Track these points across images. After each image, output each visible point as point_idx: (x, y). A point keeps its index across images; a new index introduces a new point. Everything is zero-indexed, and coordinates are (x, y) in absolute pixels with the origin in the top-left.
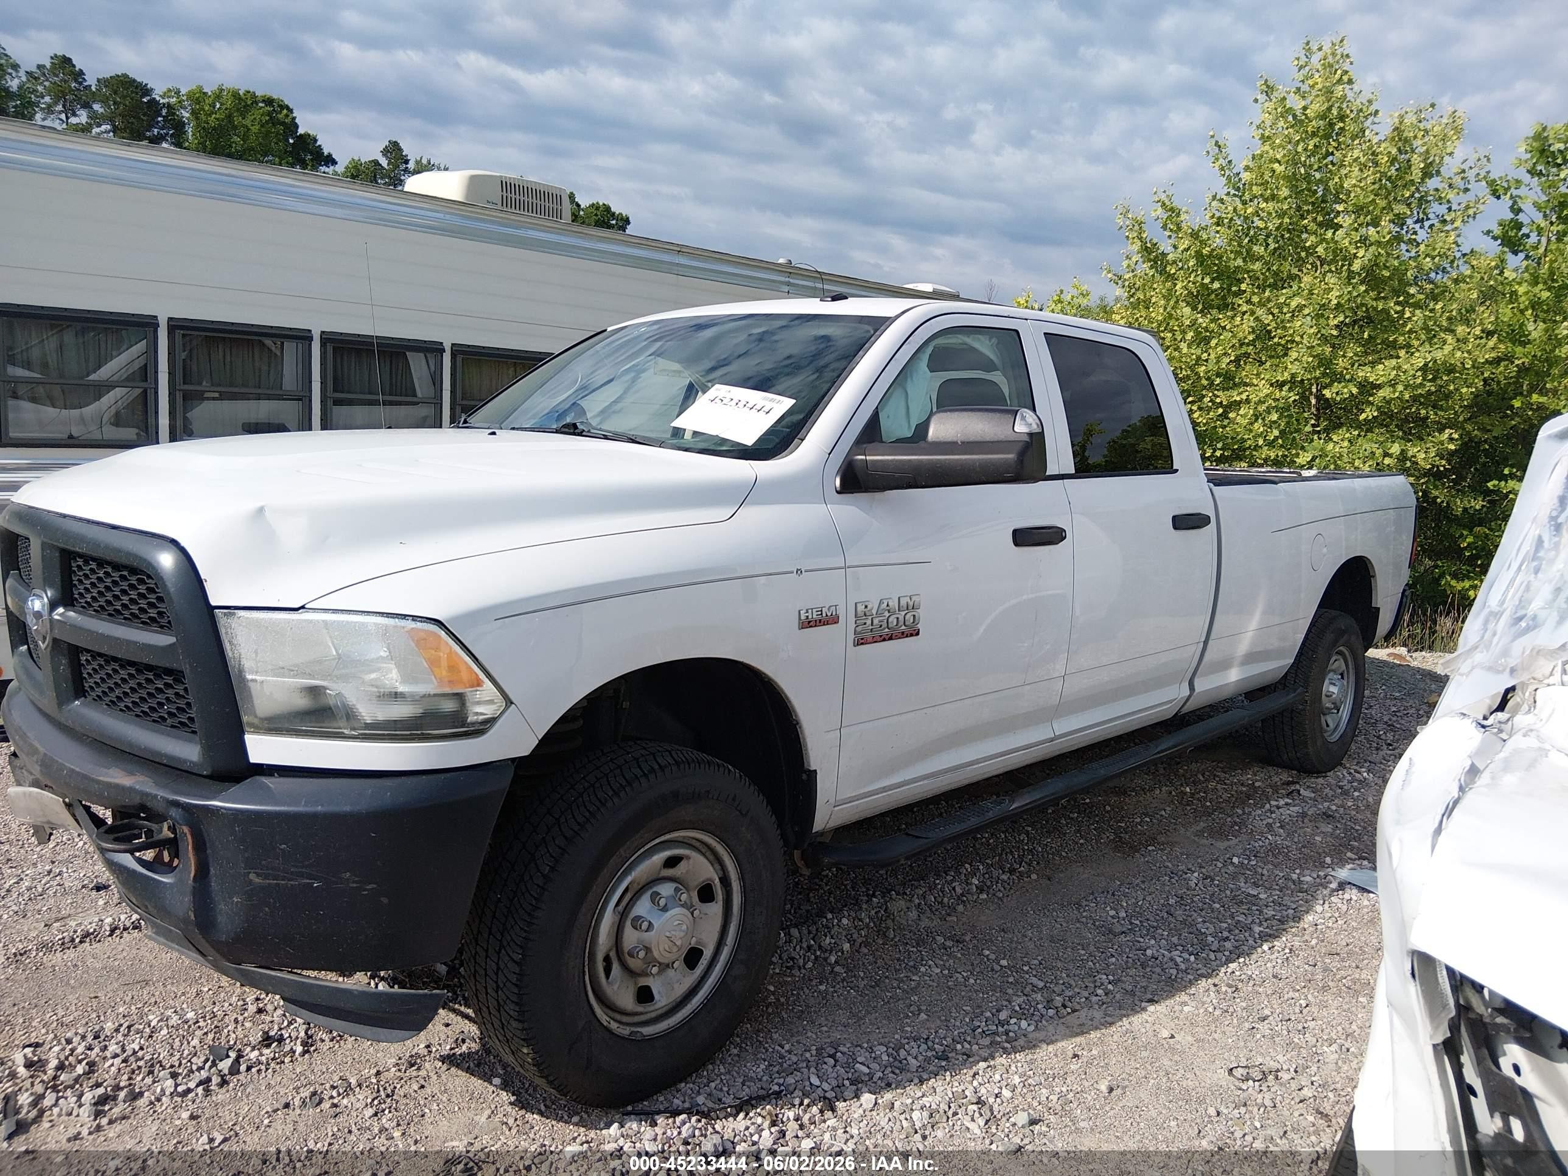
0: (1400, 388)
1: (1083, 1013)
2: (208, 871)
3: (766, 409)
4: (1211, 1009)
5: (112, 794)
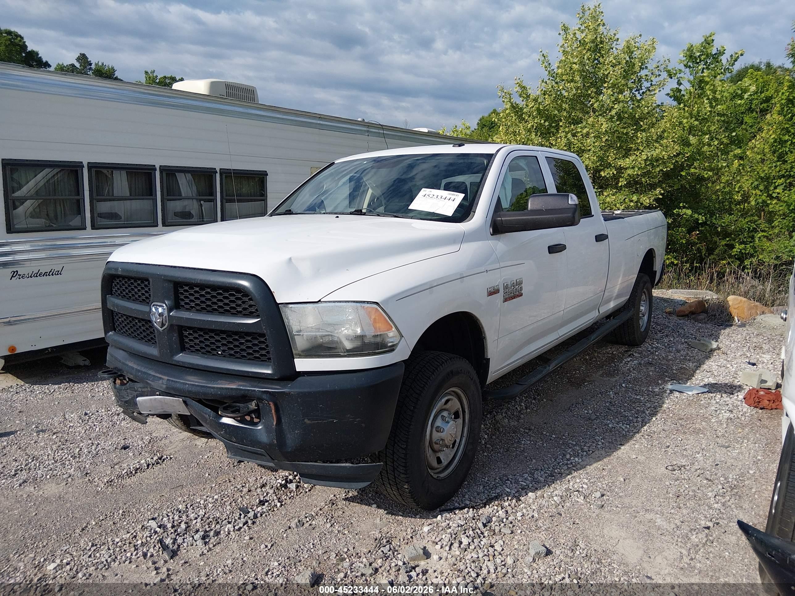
0: (636, 169)
1: (597, 452)
2: (281, 421)
3: (452, 198)
4: (646, 445)
5: (224, 393)
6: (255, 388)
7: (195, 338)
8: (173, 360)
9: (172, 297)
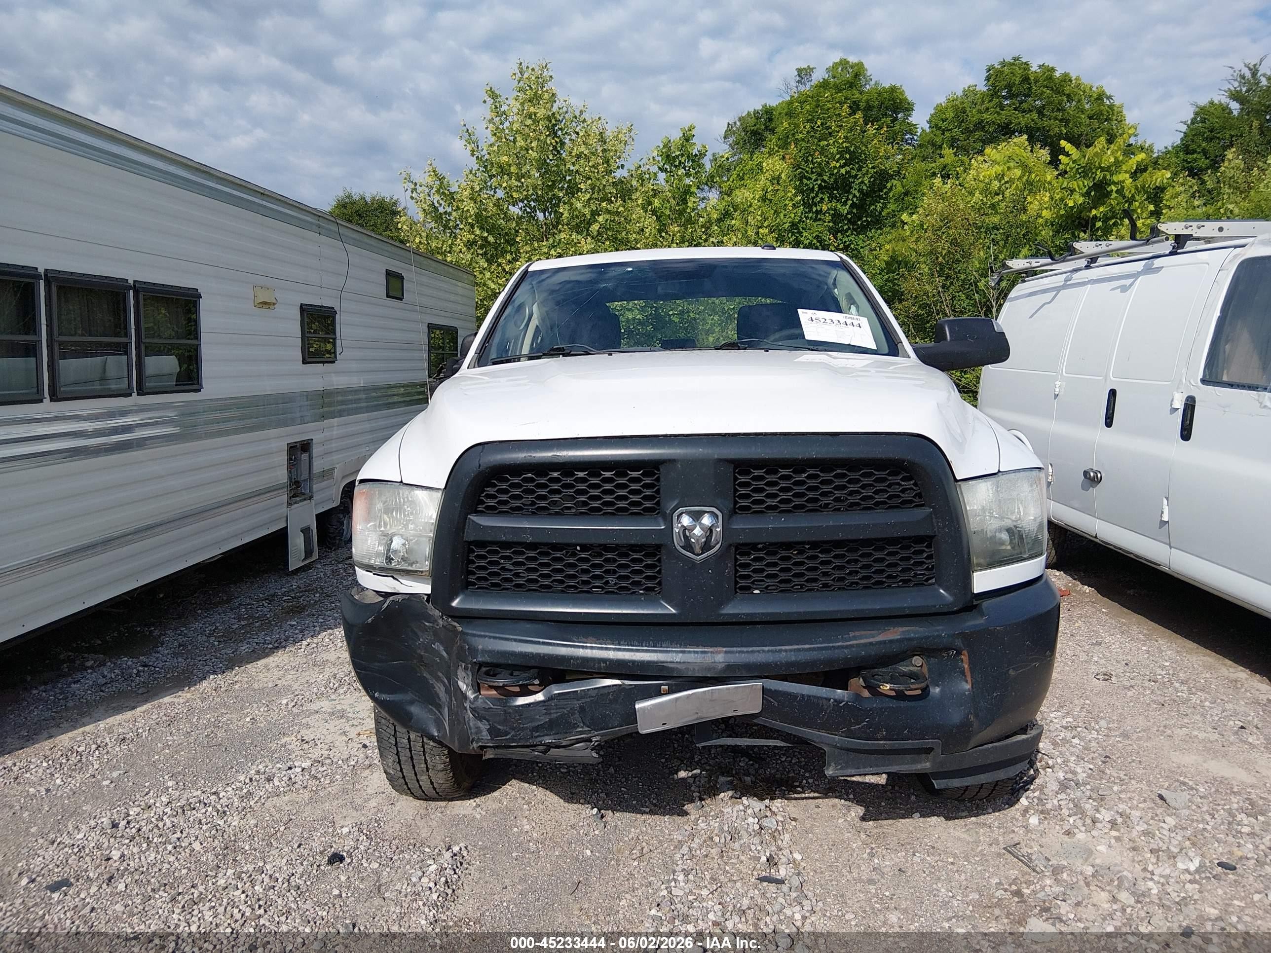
5: (873, 651)
6: (938, 631)
7: (769, 565)
8: (722, 615)
9: (731, 493)
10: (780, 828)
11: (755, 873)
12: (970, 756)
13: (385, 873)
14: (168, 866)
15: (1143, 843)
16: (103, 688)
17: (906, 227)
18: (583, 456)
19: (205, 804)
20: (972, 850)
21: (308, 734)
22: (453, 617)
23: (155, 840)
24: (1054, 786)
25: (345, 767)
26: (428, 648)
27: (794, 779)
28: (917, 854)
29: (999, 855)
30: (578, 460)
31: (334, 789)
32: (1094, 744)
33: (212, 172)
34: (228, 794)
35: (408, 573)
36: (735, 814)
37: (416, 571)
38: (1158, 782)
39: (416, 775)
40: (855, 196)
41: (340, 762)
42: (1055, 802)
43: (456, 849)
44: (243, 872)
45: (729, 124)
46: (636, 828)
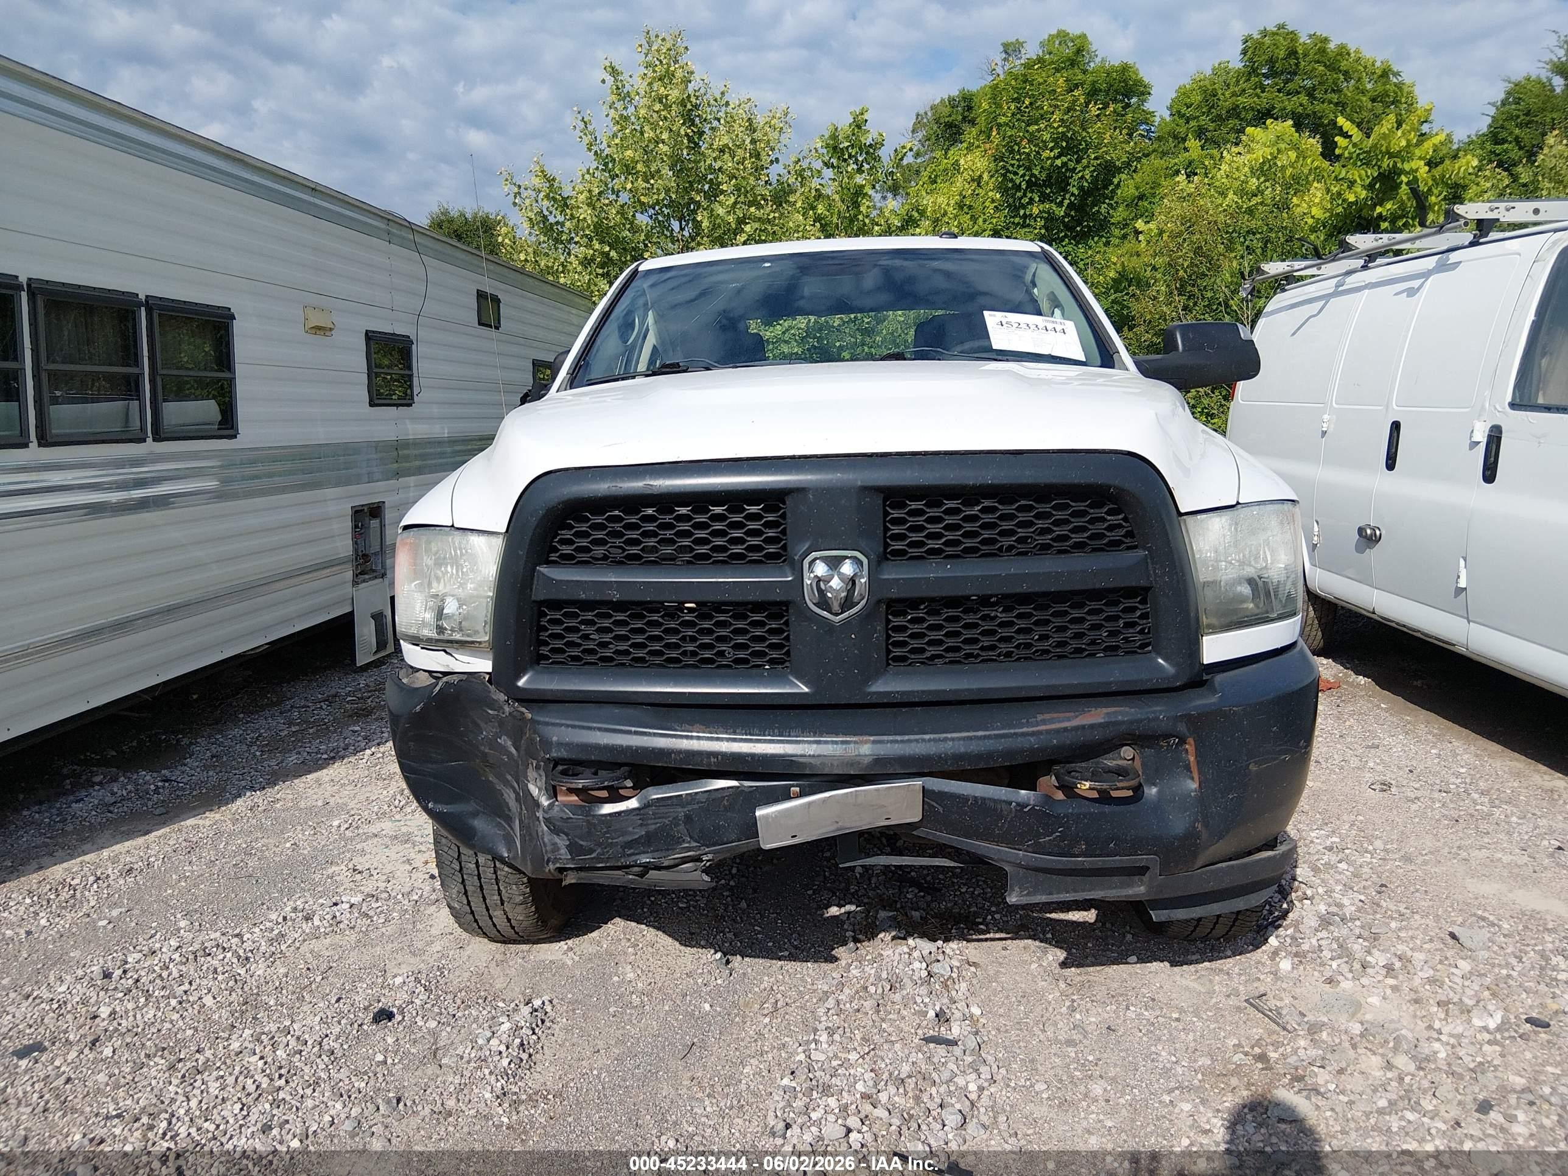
5: (1068, 739)
6: (1154, 712)
7: (931, 628)
8: (869, 693)
9: (880, 532)
10: (954, 975)
11: (920, 1032)
12: (1199, 879)
13: (444, 1034)
14: (170, 1026)
15: (1428, 993)
16: (111, 808)
17: (1141, 237)
18: (685, 486)
19: (224, 949)
20: (1205, 1003)
21: (362, 863)
22: (521, 701)
23: (156, 993)
24: (1312, 922)
25: (406, 902)
26: (493, 744)
27: (976, 915)
28: (1132, 1008)
29: (1239, 1009)
30: (677, 490)
31: (390, 930)
32: (1366, 869)
33: (246, 159)
34: (254, 936)
35: (462, 645)
36: (897, 957)
37: (473, 642)
38: (1450, 917)
39: (488, 910)
40: (1073, 194)
41: (400, 896)
42: (1314, 941)
43: (537, 1003)
44: (264, 1033)
45: (918, 115)
46: (770, 975)
